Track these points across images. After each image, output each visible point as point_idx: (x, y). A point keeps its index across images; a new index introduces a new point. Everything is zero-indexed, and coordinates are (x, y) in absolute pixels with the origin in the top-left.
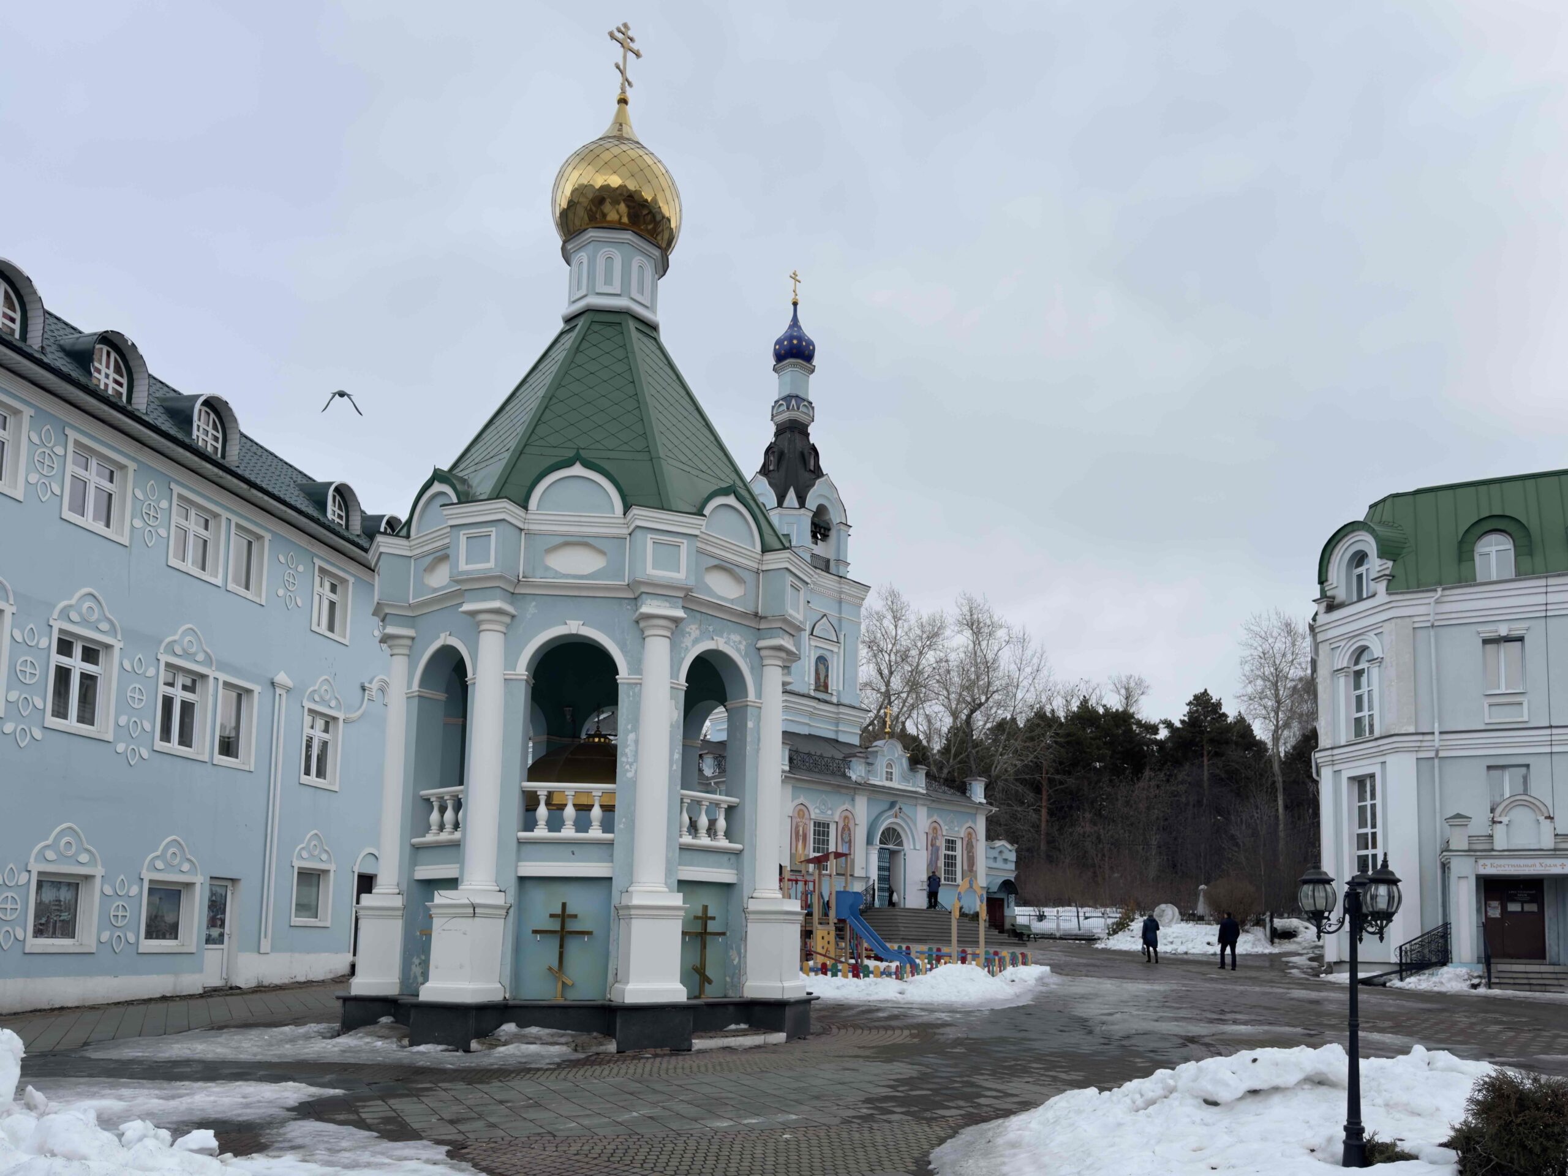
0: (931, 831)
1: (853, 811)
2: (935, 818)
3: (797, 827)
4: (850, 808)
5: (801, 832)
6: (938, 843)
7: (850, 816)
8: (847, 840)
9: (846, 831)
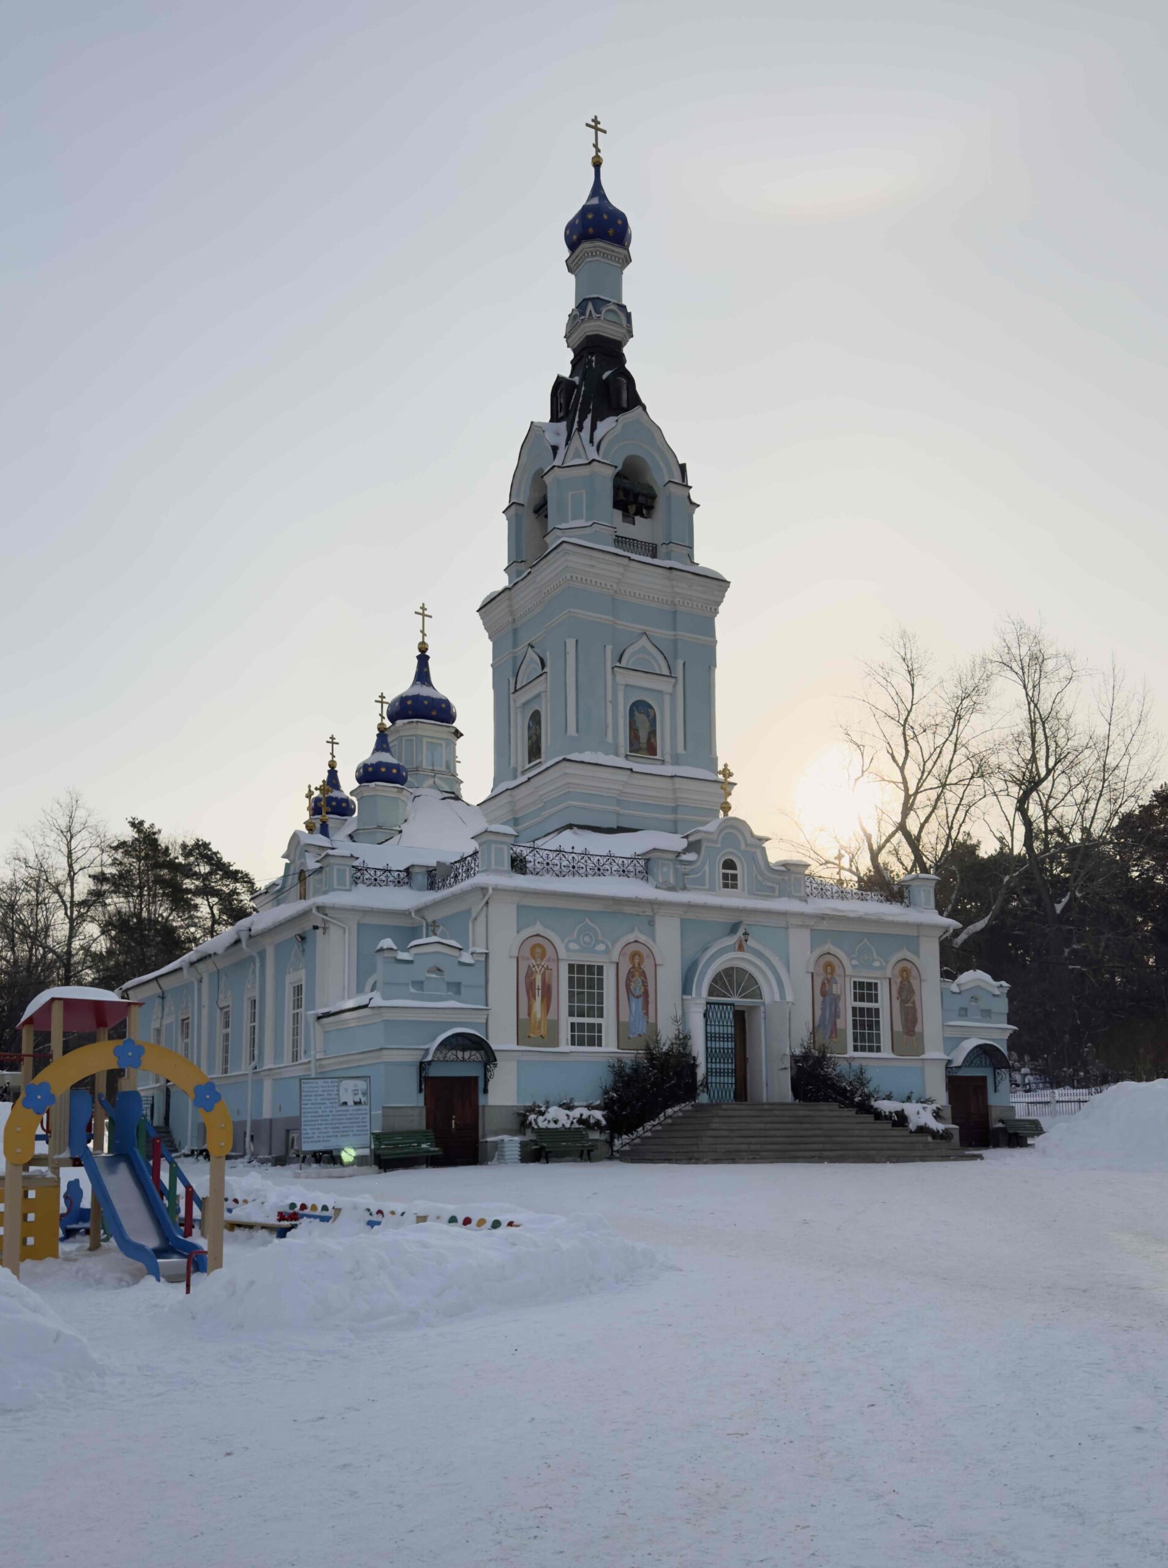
0: (821, 970)
1: (650, 943)
2: (829, 947)
3: (530, 974)
4: (642, 938)
5: (539, 982)
6: (836, 989)
7: (644, 952)
8: (639, 991)
9: (638, 978)
